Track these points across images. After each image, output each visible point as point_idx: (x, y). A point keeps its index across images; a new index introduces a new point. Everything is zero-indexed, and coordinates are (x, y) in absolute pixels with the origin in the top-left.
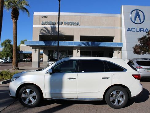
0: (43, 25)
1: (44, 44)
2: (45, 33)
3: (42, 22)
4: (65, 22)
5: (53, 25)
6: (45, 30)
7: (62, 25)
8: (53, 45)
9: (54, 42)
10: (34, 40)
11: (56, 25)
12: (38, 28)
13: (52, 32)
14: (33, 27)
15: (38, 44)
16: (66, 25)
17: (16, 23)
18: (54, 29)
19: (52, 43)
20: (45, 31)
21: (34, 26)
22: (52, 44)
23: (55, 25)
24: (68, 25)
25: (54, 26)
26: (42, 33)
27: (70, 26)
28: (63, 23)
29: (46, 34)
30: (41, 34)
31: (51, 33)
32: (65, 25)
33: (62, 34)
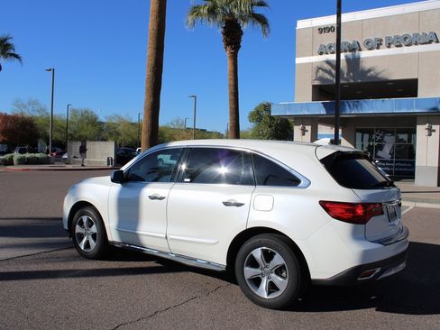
0: (321, 53)
1: (323, 112)
2: (328, 77)
3: (318, 48)
4: (388, 38)
5: (353, 50)
6: (328, 67)
7: (378, 48)
8: (348, 111)
9: (351, 102)
10: (298, 100)
11: (360, 50)
12: (309, 64)
13: (348, 74)
14: (297, 62)
15: (308, 110)
16: (392, 46)
17: (234, 57)
18: (354, 63)
19: (347, 107)
20: (330, 73)
21: (298, 60)
22: (345, 110)
23: (357, 52)
24: (397, 46)
25: (354, 55)
26: (321, 79)
27: (405, 50)
28: (381, 40)
29: (332, 81)
30: (317, 83)
31: (345, 76)
32: (389, 47)
33: (380, 76)
